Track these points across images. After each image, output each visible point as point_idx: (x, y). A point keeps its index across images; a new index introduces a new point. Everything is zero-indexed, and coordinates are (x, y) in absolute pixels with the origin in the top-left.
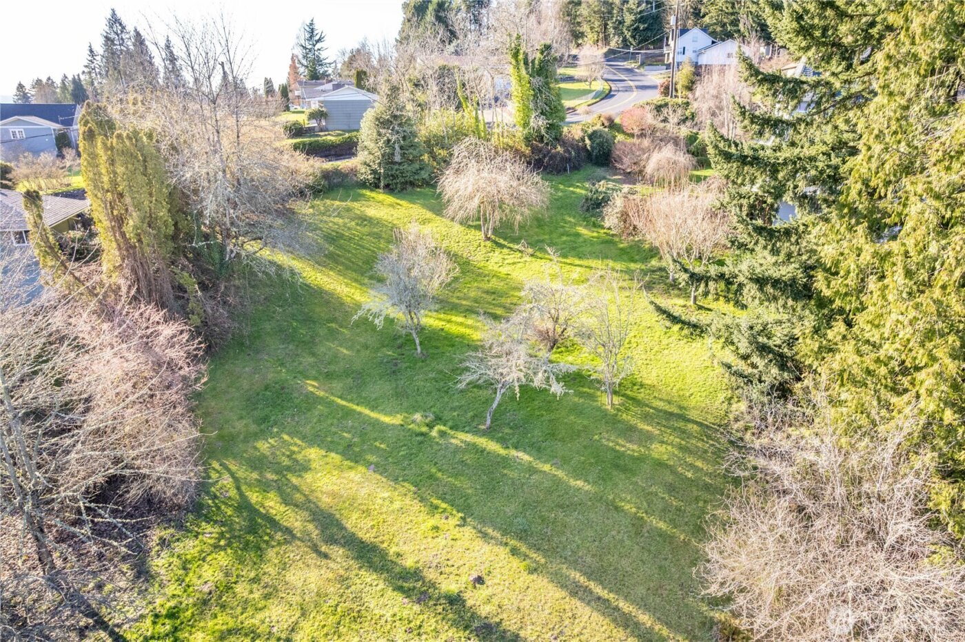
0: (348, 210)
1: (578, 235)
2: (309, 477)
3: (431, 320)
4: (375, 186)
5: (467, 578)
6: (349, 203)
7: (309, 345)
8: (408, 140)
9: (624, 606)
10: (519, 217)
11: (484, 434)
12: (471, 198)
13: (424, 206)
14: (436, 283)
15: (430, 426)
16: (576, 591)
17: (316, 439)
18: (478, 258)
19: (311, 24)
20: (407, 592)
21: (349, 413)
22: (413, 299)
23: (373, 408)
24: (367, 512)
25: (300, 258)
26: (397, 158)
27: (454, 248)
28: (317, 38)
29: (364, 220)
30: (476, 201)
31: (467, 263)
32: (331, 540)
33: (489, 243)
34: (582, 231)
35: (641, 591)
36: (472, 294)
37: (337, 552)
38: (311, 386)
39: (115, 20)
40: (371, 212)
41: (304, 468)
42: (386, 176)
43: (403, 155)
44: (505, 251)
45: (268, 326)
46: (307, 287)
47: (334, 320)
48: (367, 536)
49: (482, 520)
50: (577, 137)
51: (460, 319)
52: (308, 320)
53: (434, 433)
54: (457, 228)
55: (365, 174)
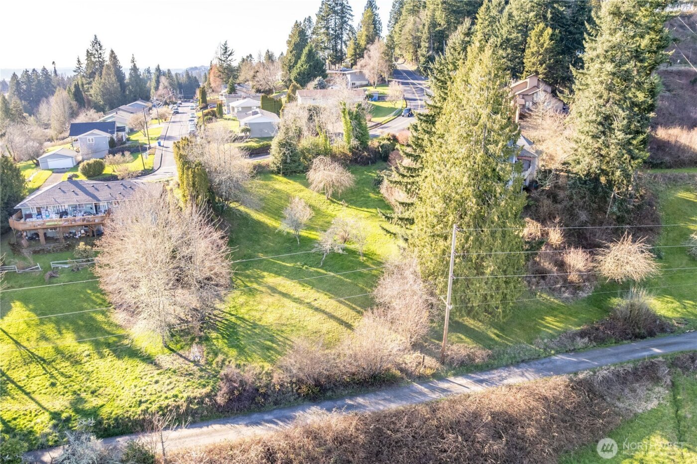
0: (267, 185)
1: (369, 197)
2: (265, 279)
3: (304, 233)
4: (278, 173)
5: (312, 299)
6: (267, 182)
7: (257, 242)
8: (293, 153)
9: (354, 306)
10: (340, 191)
11: (320, 268)
12: (321, 182)
13: (301, 183)
14: (305, 219)
15: (303, 266)
16: (341, 302)
17: (265, 270)
18: (323, 208)
19: (225, 44)
20: (296, 302)
21: (275, 263)
22: (297, 225)
23: (283, 262)
24: (284, 287)
25: (248, 208)
26: (288, 161)
27: (314, 203)
28: (229, 53)
29: (275, 191)
30: (323, 184)
31: (319, 210)
32: (274, 293)
33: (329, 201)
34: (371, 195)
35: (359, 303)
36: (320, 223)
37: (277, 295)
38: (261, 255)
39: (96, 42)
40: (277, 186)
41: (263, 277)
42: (283, 169)
43: (291, 160)
44: (336, 204)
45: (241, 235)
46: (253, 220)
47: (265, 233)
48: (285, 292)
49: (318, 288)
50: (376, 146)
51: (314, 233)
52: (256, 233)
53: (304, 268)
54: (315, 194)
55: (273, 167)
